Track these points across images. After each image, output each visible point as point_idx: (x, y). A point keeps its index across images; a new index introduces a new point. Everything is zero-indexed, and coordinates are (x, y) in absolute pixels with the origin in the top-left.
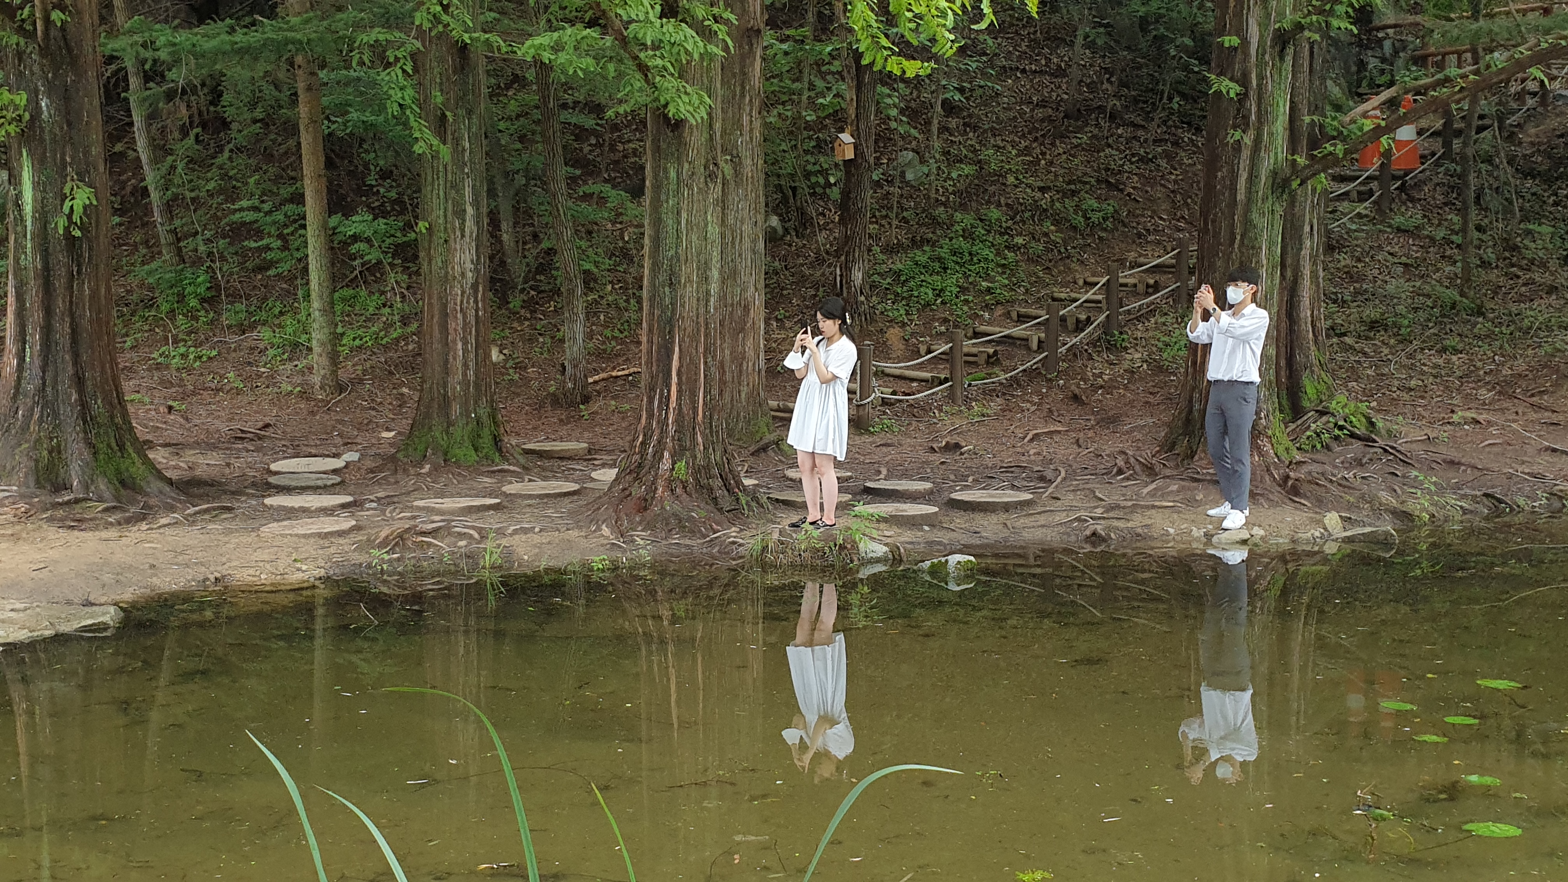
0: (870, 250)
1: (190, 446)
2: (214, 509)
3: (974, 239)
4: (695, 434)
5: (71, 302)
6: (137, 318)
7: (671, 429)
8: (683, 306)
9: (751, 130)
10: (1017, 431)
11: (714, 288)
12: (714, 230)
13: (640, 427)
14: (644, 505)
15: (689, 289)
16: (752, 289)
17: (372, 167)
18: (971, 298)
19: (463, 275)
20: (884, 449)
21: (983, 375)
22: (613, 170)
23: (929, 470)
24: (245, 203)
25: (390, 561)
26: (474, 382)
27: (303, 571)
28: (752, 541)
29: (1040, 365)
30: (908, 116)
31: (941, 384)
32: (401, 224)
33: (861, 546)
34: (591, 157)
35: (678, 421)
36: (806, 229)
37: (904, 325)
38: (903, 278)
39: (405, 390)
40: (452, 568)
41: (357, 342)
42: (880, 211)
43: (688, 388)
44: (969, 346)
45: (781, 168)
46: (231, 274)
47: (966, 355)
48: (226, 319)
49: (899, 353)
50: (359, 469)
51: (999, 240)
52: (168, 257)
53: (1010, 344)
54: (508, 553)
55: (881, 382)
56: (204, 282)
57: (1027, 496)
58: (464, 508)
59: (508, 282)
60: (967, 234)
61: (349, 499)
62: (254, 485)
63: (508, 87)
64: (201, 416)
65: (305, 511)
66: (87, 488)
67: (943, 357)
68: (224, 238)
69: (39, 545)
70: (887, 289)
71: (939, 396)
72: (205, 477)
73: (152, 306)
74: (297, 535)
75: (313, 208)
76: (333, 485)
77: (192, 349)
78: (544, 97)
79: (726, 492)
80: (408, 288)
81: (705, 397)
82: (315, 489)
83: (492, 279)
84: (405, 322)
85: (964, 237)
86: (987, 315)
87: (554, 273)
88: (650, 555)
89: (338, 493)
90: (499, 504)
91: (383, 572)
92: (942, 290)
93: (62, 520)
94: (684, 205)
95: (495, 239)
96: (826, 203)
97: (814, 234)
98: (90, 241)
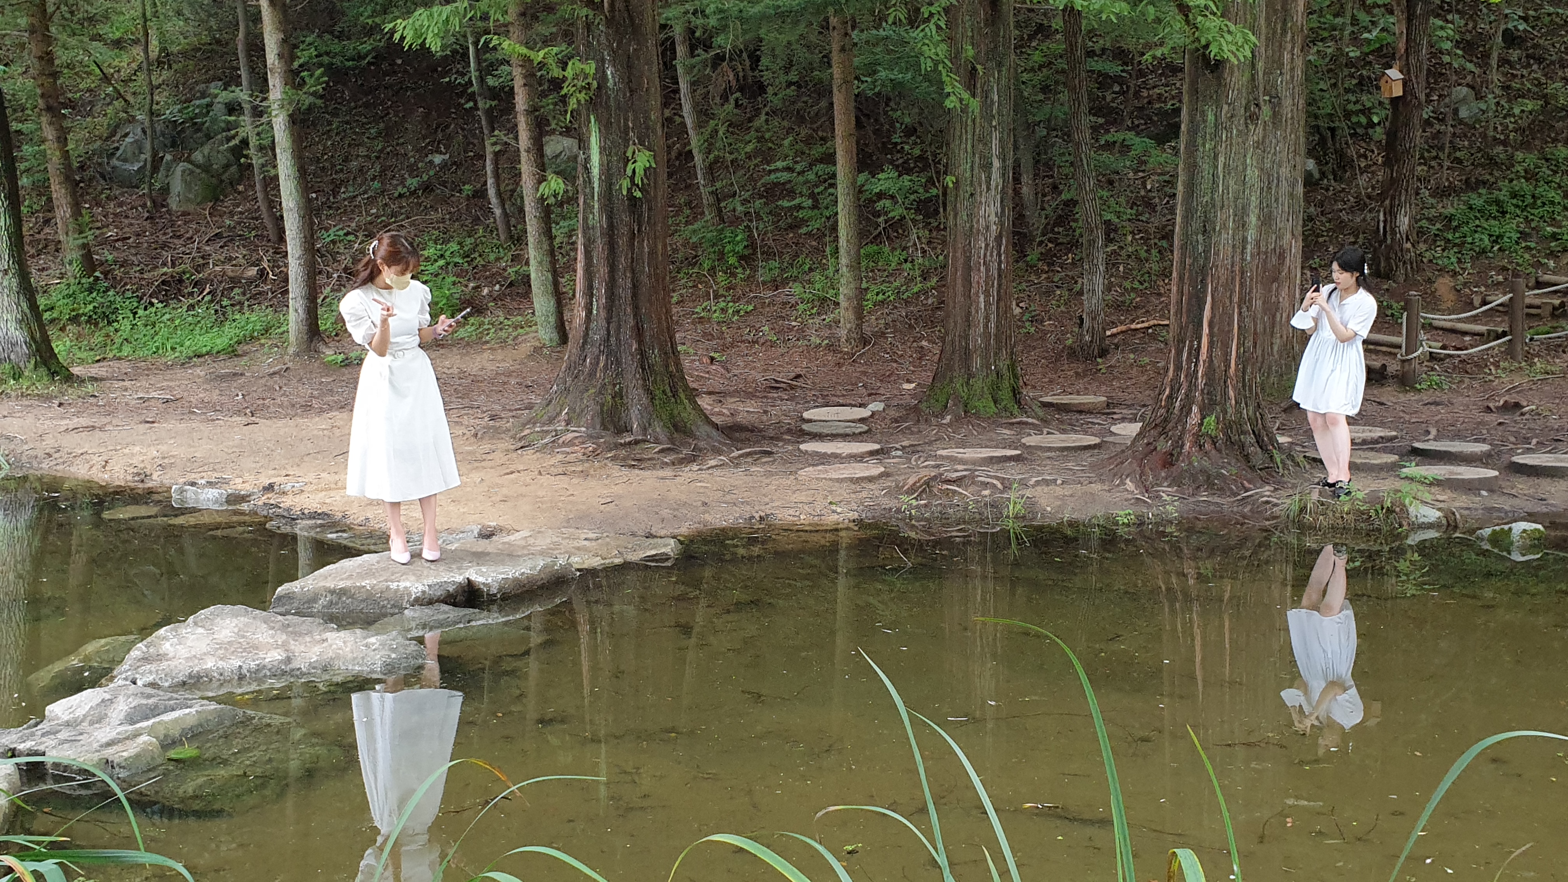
0: (1417, 194)
1: (731, 394)
2: (755, 453)
3: (1537, 180)
4: (1226, 387)
5: (632, 258)
6: (681, 275)
7: (1201, 382)
8: (1217, 254)
9: (1292, 69)
11: (1251, 234)
12: (1252, 174)
13: (1167, 380)
14: (1169, 460)
15: (1224, 236)
16: (1289, 235)
17: (898, 125)
18: (1533, 245)
19: (987, 228)
20: (1433, 407)
21: (1547, 328)
22: (1137, 117)
23: (1485, 432)
24: (780, 164)
25: (917, 507)
26: (996, 335)
27: (838, 514)
28: (1289, 501)
30: (1463, 49)
31: (1498, 337)
32: (923, 180)
33: (1412, 510)
34: (1114, 105)
35: (1207, 374)
36: (1345, 171)
37: (1455, 274)
38: (1455, 224)
39: (924, 343)
40: (977, 516)
41: (880, 297)
42: (1429, 152)
43: (1220, 339)
44: (1531, 296)
45: (1319, 108)
46: (766, 233)
47: (1530, 306)
48: (762, 275)
49: (1449, 304)
50: (884, 419)
52: (709, 217)
54: (1031, 504)
55: (1429, 336)
56: (742, 240)
58: (985, 458)
59: (1026, 236)
60: (1530, 176)
61: (877, 447)
62: (789, 431)
63: (1031, 37)
64: (739, 367)
65: (836, 457)
66: (645, 430)
67: (1501, 308)
68: (760, 198)
69: (606, 482)
70: (1436, 235)
71: (1496, 351)
72: (745, 422)
73: (696, 263)
74: (830, 479)
75: (843, 167)
76: (860, 433)
77: (731, 304)
78: (1071, 45)
79: (1258, 449)
80: (929, 243)
81: (1238, 349)
82: (844, 437)
83: (1014, 232)
84: (925, 277)
85: (1527, 180)
86: (1551, 263)
87: (1073, 224)
88: (1177, 511)
89: (866, 441)
90: (1018, 455)
91: (911, 517)
92: (1500, 236)
93: (624, 459)
94: (1222, 149)
95: (1017, 192)
96: (1368, 144)
97: (1354, 177)
98: (649, 201)
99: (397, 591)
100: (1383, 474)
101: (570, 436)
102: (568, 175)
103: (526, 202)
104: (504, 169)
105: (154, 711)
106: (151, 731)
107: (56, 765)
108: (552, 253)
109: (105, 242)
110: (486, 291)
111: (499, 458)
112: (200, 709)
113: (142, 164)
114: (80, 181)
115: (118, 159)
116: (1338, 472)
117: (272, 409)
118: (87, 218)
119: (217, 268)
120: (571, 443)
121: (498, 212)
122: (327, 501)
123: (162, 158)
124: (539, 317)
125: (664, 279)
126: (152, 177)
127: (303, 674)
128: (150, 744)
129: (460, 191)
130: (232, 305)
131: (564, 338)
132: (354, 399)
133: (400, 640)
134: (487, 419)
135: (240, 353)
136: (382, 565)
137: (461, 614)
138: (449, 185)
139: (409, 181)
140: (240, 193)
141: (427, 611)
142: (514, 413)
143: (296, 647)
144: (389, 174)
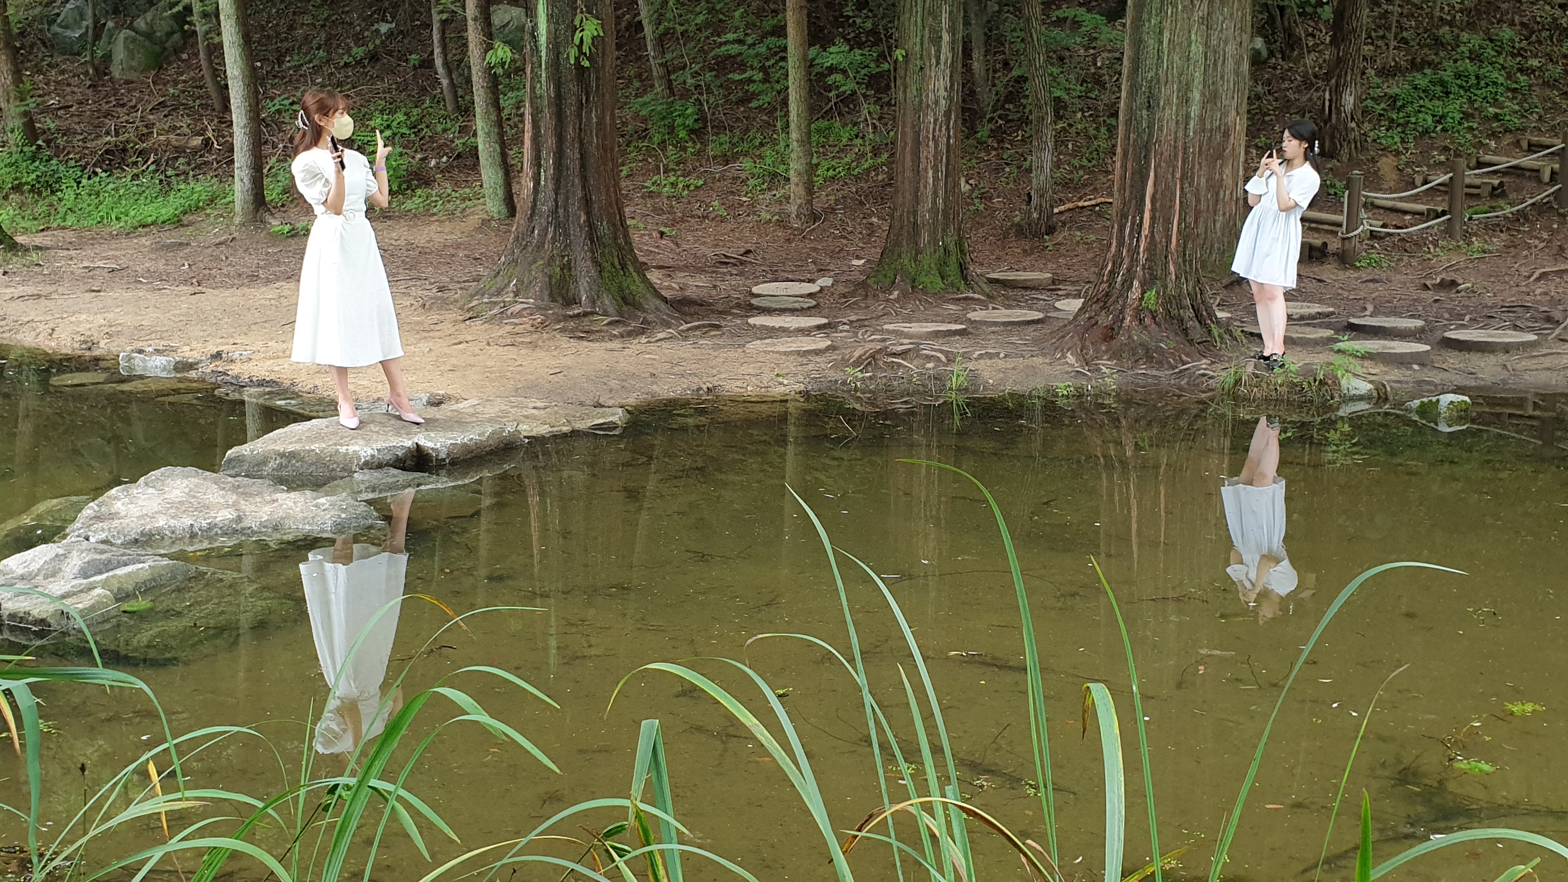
0: (1363, 73)
1: (681, 269)
2: (704, 326)
3: (1481, 61)
4: (1167, 263)
5: (580, 129)
6: (632, 149)
7: (1142, 256)
8: (1161, 129)
10: (1523, 269)
11: (1195, 110)
12: (1197, 50)
13: (1110, 255)
14: (1110, 334)
15: (1168, 111)
16: (1234, 113)
18: (1475, 125)
19: (937, 102)
20: (1371, 285)
21: (1486, 208)
23: (1420, 308)
24: (730, 36)
25: (863, 379)
26: (943, 210)
27: (785, 386)
28: (1224, 374)
29: (1552, 198)
31: (1437, 216)
32: (875, 55)
33: (1344, 382)
35: (1149, 249)
36: (1293, 50)
37: (1398, 153)
38: (1399, 104)
39: (874, 220)
40: (921, 388)
41: (831, 173)
42: (1377, 32)
43: (1162, 215)
44: (1471, 176)
46: (717, 105)
47: (1469, 186)
48: (712, 150)
49: (1392, 184)
50: (833, 294)
51: (1510, 62)
52: (659, 90)
53: (1518, 176)
54: (974, 376)
55: (1370, 214)
56: (693, 113)
57: (1532, 337)
58: (931, 332)
59: (976, 112)
60: (1475, 57)
61: (824, 321)
62: (738, 306)
64: (689, 242)
65: (784, 331)
66: (593, 302)
67: (1442, 188)
68: (710, 71)
69: (555, 353)
70: (1380, 115)
71: (1435, 230)
72: (694, 296)
73: (645, 137)
74: (778, 352)
75: (793, 41)
76: (809, 308)
77: (681, 179)
79: (1197, 323)
80: (880, 119)
81: (1179, 224)
82: (793, 311)
83: (963, 108)
84: (876, 152)
85: (1471, 59)
86: (1493, 144)
87: (1024, 101)
88: (1115, 384)
89: (814, 316)
90: (964, 330)
91: (856, 389)
92: (1443, 117)
93: (572, 331)
94: (1167, 24)
95: (967, 68)
96: (1316, 23)
97: (1301, 56)
98: (597, 71)
99: (346, 454)
100: (1318, 348)
101: (519, 307)
102: (515, 45)
103: (474, 72)
104: (451, 38)
105: (108, 566)
106: (105, 584)
107: (12, 616)
108: (499, 123)
109: (46, 110)
110: (433, 163)
111: (447, 327)
112: (152, 564)
113: (83, 30)
114: (21, 48)
115: (60, 26)
116: (1273, 346)
117: (218, 279)
118: (28, 86)
119: (162, 138)
120: (519, 315)
121: (445, 82)
122: (276, 369)
123: (105, 24)
124: (487, 190)
125: (612, 150)
126: (94, 45)
127: (254, 533)
128: (105, 596)
129: (407, 61)
130: (177, 175)
131: (512, 210)
132: (300, 269)
133: (350, 501)
134: (434, 291)
135: (186, 222)
136: (331, 429)
137: (410, 478)
138: (395, 54)
139: (355, 50)
140: (183, 61)
141: (377, 474)
142: (463, 285)
143: (247, 507)
144: (335, 42)
